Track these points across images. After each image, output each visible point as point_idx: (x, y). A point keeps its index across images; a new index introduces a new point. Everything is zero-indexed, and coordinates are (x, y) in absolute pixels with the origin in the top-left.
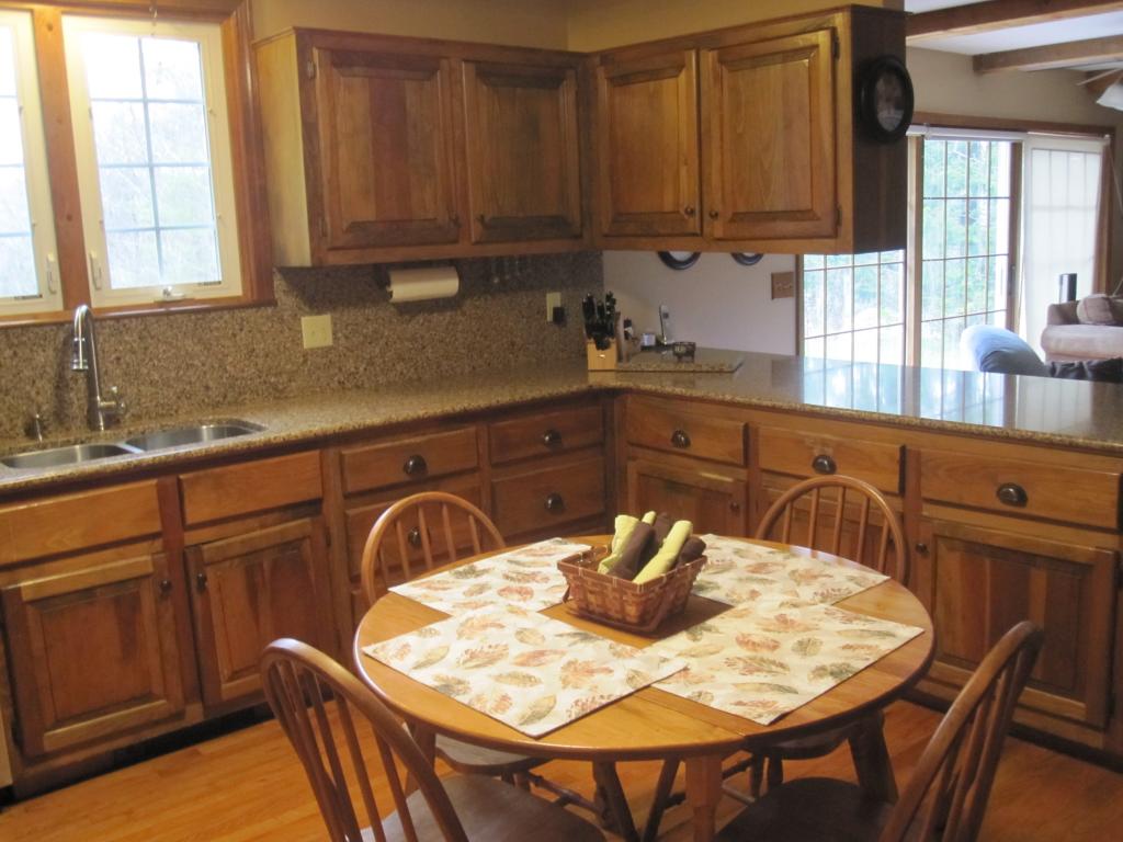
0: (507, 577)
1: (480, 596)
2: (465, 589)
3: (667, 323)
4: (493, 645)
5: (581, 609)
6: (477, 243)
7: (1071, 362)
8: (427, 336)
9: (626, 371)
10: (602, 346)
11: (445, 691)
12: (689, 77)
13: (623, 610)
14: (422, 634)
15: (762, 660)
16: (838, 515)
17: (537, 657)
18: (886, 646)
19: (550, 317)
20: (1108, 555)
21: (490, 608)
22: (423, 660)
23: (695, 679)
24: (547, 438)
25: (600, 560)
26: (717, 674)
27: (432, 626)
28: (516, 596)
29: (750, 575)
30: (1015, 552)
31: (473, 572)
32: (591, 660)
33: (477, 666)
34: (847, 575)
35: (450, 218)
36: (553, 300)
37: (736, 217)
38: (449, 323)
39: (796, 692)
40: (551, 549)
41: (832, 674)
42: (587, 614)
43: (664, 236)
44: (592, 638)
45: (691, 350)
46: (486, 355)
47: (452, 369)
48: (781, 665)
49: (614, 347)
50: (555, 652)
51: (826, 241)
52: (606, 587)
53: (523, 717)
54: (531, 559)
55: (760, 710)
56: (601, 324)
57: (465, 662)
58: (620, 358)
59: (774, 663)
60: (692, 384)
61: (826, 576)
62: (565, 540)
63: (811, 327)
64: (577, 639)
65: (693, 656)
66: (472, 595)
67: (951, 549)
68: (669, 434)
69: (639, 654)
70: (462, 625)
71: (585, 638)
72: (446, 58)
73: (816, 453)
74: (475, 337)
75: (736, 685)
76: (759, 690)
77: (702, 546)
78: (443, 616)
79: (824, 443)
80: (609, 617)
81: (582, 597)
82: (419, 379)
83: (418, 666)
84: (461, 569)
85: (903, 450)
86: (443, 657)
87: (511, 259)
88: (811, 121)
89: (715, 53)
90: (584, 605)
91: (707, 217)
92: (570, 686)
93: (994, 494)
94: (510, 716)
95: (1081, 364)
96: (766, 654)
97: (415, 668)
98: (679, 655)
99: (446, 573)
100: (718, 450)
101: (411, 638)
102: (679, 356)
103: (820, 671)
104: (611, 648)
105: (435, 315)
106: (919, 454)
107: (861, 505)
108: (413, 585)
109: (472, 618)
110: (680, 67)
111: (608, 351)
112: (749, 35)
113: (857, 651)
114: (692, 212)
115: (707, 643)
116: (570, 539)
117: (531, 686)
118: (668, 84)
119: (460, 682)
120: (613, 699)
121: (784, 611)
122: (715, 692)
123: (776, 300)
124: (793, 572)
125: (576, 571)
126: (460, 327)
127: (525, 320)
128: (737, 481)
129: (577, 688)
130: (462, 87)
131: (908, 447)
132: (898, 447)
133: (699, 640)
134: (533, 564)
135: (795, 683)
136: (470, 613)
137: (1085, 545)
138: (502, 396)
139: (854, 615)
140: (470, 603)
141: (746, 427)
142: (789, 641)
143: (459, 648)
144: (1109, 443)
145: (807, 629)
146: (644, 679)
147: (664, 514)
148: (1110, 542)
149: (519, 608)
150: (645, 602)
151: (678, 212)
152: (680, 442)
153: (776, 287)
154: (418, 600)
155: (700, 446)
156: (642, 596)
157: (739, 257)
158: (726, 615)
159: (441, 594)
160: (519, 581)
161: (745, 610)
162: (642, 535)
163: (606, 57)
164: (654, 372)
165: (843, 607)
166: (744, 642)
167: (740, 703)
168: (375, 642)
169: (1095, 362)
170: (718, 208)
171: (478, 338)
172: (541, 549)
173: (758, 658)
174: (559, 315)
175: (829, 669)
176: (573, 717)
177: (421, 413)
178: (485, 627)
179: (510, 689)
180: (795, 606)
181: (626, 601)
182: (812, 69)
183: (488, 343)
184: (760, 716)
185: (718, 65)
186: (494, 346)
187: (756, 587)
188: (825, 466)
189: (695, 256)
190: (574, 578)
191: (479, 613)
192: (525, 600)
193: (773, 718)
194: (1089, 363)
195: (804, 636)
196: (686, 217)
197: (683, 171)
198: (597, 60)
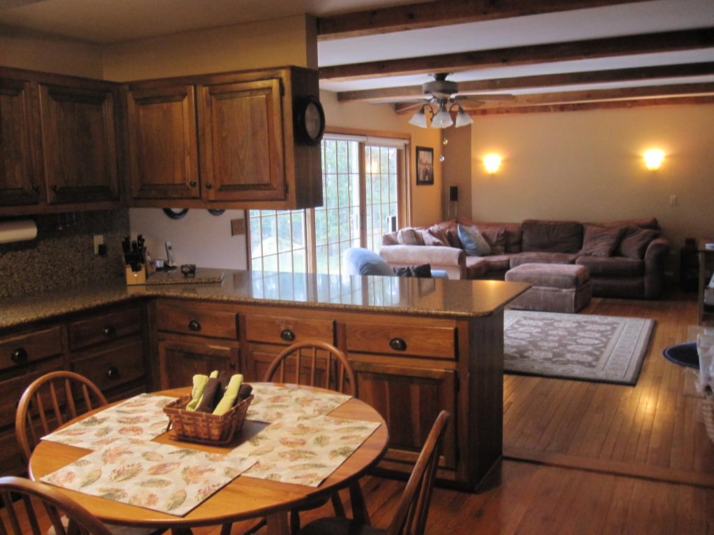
0: (120, 422)
1: (107, 436)
2: (95, 432)
3: (171, 252)
4: (130, 464)
5: (179, 435)
6: (51, 204)
7: (403, 267)
8: (14, 266)
9: (153, 285)
10: (136, 269)
11: (110, 497)
12: (189, 101)
13: (209, 433)
14: (79, 464)
15: (299, 451)
16: (298, 364)
17: (162, 468)
18: (364, 434)
19: (96, 251)
20: (450, 373)
21: (118, 442)
22: (86, 480)
23: (265, 467)
24: (107, 331)
25: (186, 404)
26: (277, 463)
27: (83, 458)
28: (132, 433)
29: (272, 404)
30: (401, 376)
31: (95, 421)
32: (197, 465)
33: (125, 479)
34: (328, 398)
35: (33, 187)
36: (98, 240)
37: (224, 188)
38: (29, 257)
39: (325, 466)
40: (142, 401)
41: (341, 454)
42: (182, 438)
43: (175, 199)
44: (192, 452)
45: (193, 270)
46: (54, 278)
47: (32, 289)
48: (311, 453)
49: (143, 269)
50: (173, 464)
51: (279, 202)
52: (198, 420)
53: (169, 505)
54: (131, 409)
55: (310, 479)
56: (135, 255)
57: (115, 478)
58: (147, 276)
59: (306, 452)
60: (194, 291)
61: (316, 399)
62: (149, 394)
63: (255, 252)
64: (183, 454)
65: (259, 454)
66: (101, 436)
67: (365, 378)
68: (187, 323)
69: (226, 458)
70: (104, 455)
71: (188, 453)
72: (27, 81)
73: (283, 328)
74: (47, 266)
75: (291, 468)
76: (304, 469)
77: (250, 389)
78: (89, 451)
79: (287, 322)
80: (199, 438)
81: (180, 428)
82: (9, 296)
83: (85, 485)
84: (87, 420)
85: (335, 323)
86: (99, 477)
87: (71, 214)
88: (268, 132)
89: (207, 88)
90: (181, 433)
91: (204, 188)
92: (191, 482)
93: (388, 345)
94: (161, 505)
95: (408, 268)
96: (300, 448)
97: (83, 486)
98: (250, 455)
99: (77, 424)
100: (220, 332)
101: (71, 468)
102: (186, 274)
103: (334, 453)
104: (206, 456)
105: (19, 252)
106: (344, 325)
107: (311, 358)
108: (58, 434)
109: (109, 450)
110: (184, 95)
111: (140, 272)
112: (228, 78)
113: (350, 439)
114: (193, 185)
115: (263, 446)
116: (153, 394)
117: (166, 486)
118: (176, 106)
119: (117, 491)
120: (221, 486)
121: (301, 422)
122: (281, 473)
123: (234, 236)
124: (297, 400)
125: (177, 412)
126: (37, 260)
127: (80, 254)
128: (233, 349)
129: (195, 483)
130: (39, 100)
131: (338, 322)
132: (332, 321)
133: (258, 445)
134: (134, 411)
135: (323, 462)
136: (106, 447)
137: (439, 369)
138: (77, 305)
139: (340, 420)
140: (102, 441)
141: (237, 316)
142: (311, 439)
143: (108, 470)
144: (447, 312)
145: (317, 431)
146: (236, 472)
147: (223, 372)
148: (451, 366)
149: (137, 440)
150: (224, 426)
151: (185, 184)
152: (194, 328)
153: (234, 228)
154: (66, 443)
155: (207, 329)
156: (220, 423)
157: (212, 211)
158: (268, 428)
159: (79, 437)
160: (130, 423)
161: (278, 424)
162: (213, 386)
163: (133, 86)
164: (171, 284)
165: (331, 416)
166: (284, 442)
167: (296, 478)
168: (47, 474)
169: (416, 266)
170: (211, 182)
171: (49, 266)
172: (136, 401)
173: (296, 450)
174: (103, 249)
175: (339, 451)
176: (201, 500)
177: (23, 319)
178: (120, 454)
179: (153, 490)
180: (306, 418)
181: (212, 427)
182: (268, 100)
183: (56, 270)
184: (312, 482)
185: (208, 95)
186: (60, 273)
187: (279, 410)
188: (289, 337)
189: (185, 211)
190: (175, 417)
191: (112, 446)
192: (138, 434)
193: (319, 482)
194: (413, 267)
195: (318, 435)
196: (190, 187)
197: (188, 159)
198: (126, 87)
